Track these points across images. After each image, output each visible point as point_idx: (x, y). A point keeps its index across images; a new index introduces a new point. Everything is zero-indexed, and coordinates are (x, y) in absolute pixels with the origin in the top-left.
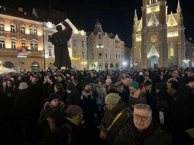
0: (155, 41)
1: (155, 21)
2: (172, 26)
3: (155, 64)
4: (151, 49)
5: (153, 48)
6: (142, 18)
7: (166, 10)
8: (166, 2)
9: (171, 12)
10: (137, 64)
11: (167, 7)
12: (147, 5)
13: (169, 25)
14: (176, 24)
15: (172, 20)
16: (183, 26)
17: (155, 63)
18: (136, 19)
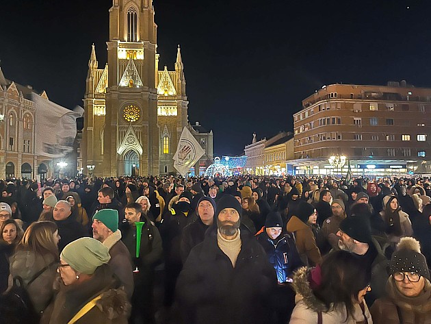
0: (134, 120)
1: (134, 78)
2: (166, 95)
3: (133, 169)
4: (127, 136)
5: (131, 134)
6: (107, 66)
7: (157, 61)
8: (156, 46)
9: (166, 67)
10: (93, 167)
11: (157, 56)
12: (119, 42)
13: (161, 91)
14: (172, 92)
15: (166, 83)
16: (186, 98)
17: (134, 166)
18: (93, 64)
